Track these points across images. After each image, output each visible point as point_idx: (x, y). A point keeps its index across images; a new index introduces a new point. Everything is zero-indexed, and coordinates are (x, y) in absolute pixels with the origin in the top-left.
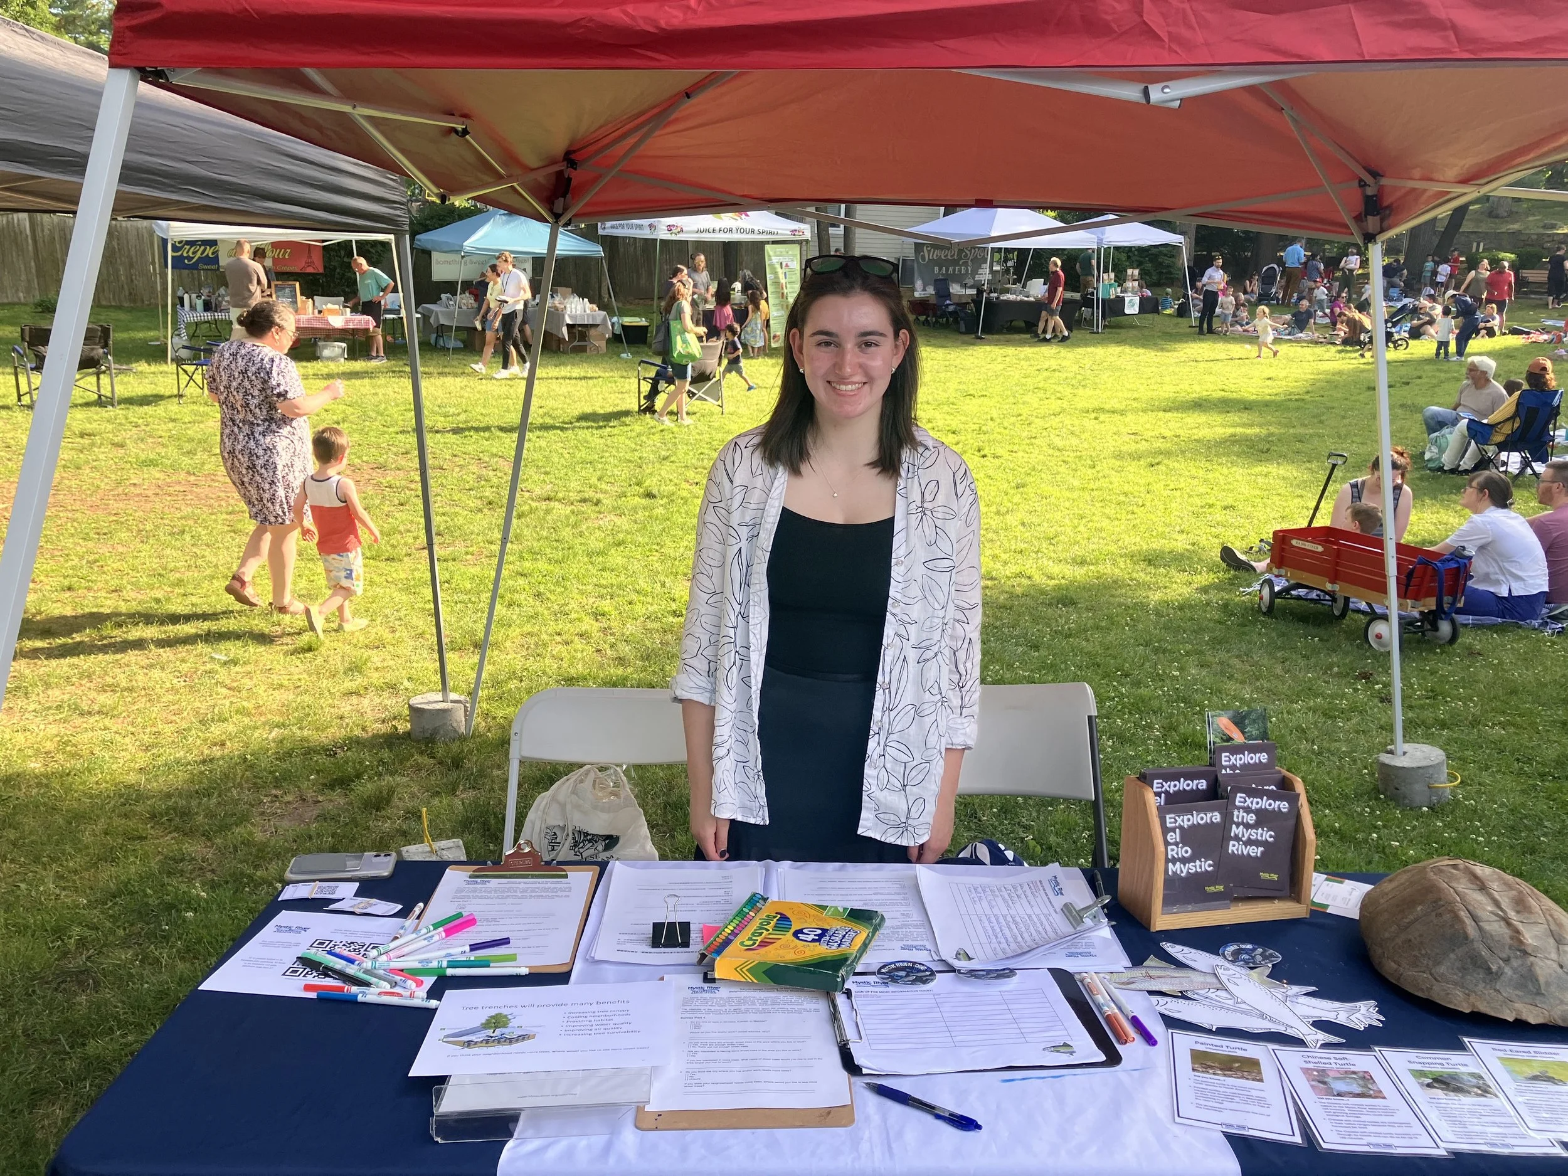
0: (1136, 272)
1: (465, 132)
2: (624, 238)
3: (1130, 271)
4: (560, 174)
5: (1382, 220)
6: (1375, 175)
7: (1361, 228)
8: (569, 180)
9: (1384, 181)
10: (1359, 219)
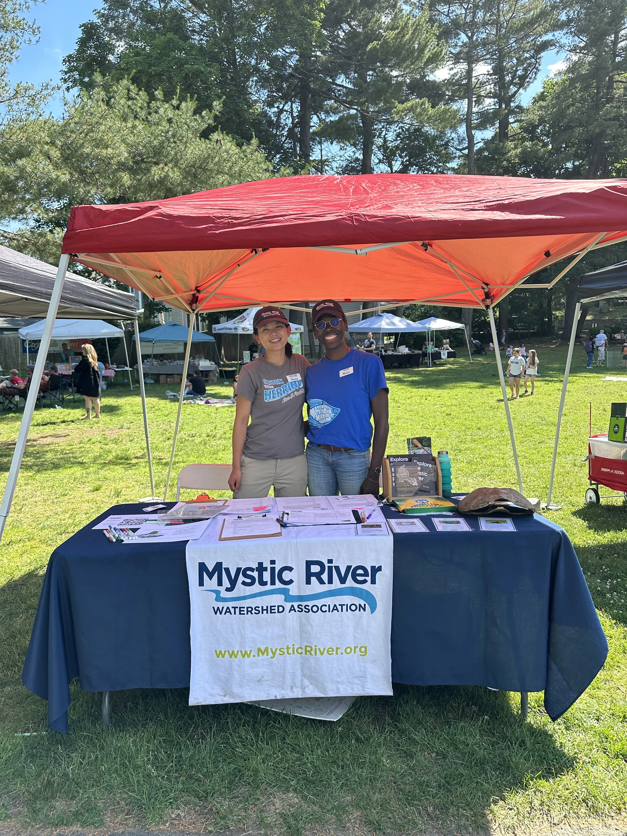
0: (448, 340)
1: (160, 277)
2: (224, 334)
3: (444, 341)
4: (194, 295)
5: (491, 301)
6: (487, 284)
7: (484, 304)
8: (198, 297)
9: (489, 286)
10: (483, 300)
